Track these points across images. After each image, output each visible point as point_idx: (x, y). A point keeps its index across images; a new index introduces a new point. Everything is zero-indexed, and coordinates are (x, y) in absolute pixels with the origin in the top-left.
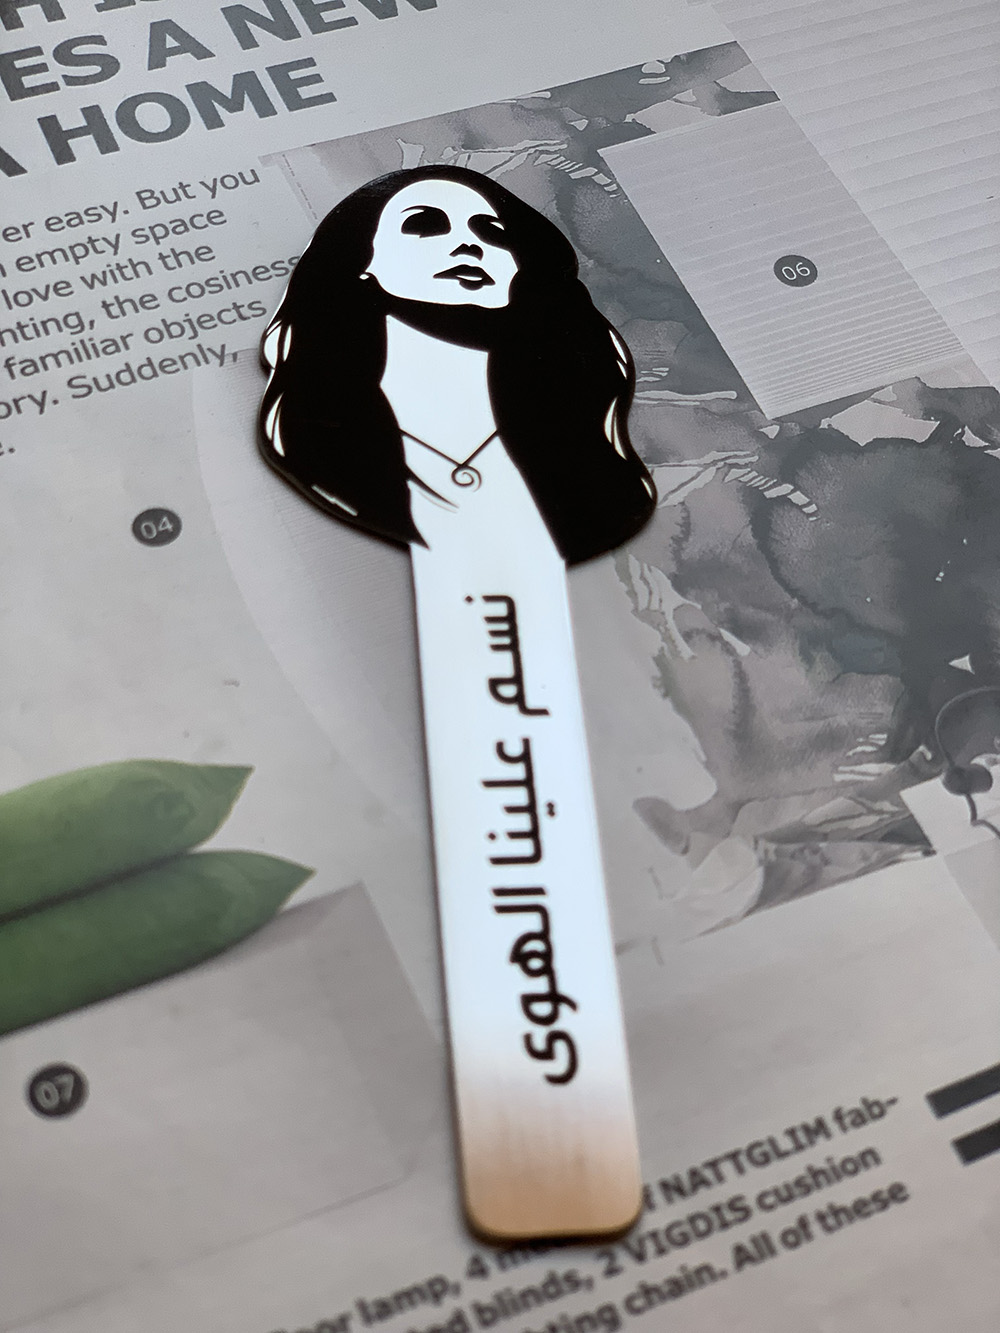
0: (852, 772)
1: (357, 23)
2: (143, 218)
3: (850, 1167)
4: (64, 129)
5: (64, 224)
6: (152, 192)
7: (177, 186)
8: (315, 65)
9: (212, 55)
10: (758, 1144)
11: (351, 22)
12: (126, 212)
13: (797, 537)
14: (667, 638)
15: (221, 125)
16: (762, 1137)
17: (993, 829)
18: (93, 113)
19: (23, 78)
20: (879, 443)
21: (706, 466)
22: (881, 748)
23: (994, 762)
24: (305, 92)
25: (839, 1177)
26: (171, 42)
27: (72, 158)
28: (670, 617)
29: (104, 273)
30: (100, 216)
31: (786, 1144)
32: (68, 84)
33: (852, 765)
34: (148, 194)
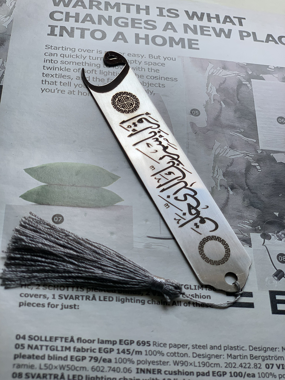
0: (242, 225)
1: (211, 36)
2: (148, 60)
3: (204, 297)
4: (140, 37)
5: (131, 55)
6: (152, 55)
7: (158, 56)
8: (198, 41)
9: (177, 32)
10: (188, 285)
11: (210, 35)
12: (145, 57)
13: (254, 175)
14: (216, 184)
15: (173, 47)
16: (189, 284)
17: (267, 248)
18: (147, 36)
19: (136, 24)
20: (281, 163)
21: (242, 153)
22: (250, 223)
23: (273, 235)
24: (194, 46)
25: (201, 298)
26: (170, 27)
27: (139, 43)
28: (219, 181)
29: (135, 68)
30: (139, 56)
31: (193, 287)
32: (144, 28)
33: (243, 224)
34: (151, 55)
